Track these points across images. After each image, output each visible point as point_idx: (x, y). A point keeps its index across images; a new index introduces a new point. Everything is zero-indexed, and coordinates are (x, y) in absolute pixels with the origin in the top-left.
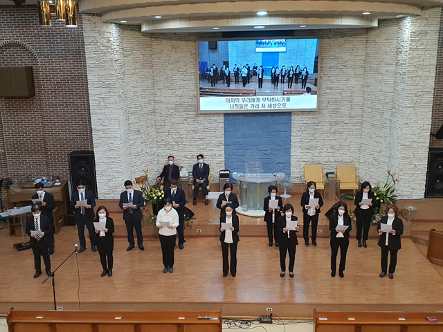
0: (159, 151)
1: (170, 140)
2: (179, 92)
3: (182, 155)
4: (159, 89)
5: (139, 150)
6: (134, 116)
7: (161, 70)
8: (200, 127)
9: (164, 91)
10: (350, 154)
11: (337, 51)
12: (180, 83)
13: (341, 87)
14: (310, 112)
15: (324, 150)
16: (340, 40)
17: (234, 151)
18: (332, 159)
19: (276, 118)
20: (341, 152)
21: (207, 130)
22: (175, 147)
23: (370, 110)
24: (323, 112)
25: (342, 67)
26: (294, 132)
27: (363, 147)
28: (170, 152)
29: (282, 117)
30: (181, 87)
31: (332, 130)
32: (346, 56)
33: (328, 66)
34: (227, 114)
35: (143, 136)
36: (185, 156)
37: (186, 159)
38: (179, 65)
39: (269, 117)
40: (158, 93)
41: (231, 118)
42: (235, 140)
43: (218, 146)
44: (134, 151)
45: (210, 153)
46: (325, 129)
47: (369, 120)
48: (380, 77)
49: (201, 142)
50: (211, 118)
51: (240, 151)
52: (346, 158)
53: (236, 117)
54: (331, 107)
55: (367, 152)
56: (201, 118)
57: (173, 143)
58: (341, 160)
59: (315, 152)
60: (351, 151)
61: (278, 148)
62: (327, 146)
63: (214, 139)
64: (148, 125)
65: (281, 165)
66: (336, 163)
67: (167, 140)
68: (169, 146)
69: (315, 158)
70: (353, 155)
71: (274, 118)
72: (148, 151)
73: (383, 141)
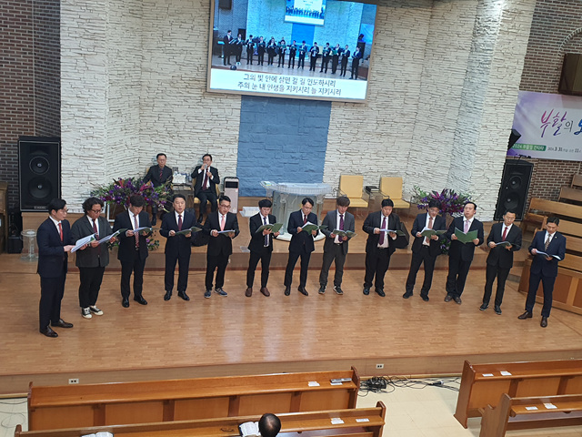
0: (141, 144)
1: (159, 129)
2: (180, 59)
3: (177, 153)
4: (149, 51)
5: (117, 140)
6: (115, 88)
7: (156, 22)
8: (205, 113)
9: (158, 54)
10: (396, 163)
11: (395, 24)
12: (181, 44)
13: (395, 73)
14: (355, 104)
15: (367, 156)
16: (400, 11)
17: (251, 151)
18: (375, 169)
19: (311, 109)
20: (386, 159)
21: (215, 118)
22: (167, 139)
23: (428, 106)
24: (370, 105)
25: (399, 47)
26: (332, 130)
27: (415, 154)
28: (158, 146)
29: (319, 107)
30: (183, 51)
31: (378, 130)
32: (405, 33)
33: (383, 43)
34: (246, 97)
35: (124, 119)
36: (181, 154)
37: (181, 158)
38: (182, 18)
39: (302, 107)
40: (147, 56)
41: (251, 103)
42: (254, 135)
43: (230, 143)
44: (112, 141)
45: (220, 150)
46: (370, 128)
47: (425, 119)
48: (446, 65)
49: (207, 135)
50: (223, 100)
51: (260, 152)
52: (391, 168)
53: (258, 102)
54: (381, 99)
55: (419, 161)
56: (209, 100)
57: (165, 133)
58: (384, 169)
59: (356, 158)
60: (398, 159)
61: (310, 150)
62: (370, 151)
63: (224, 131)
64: (131, 103)
65: (311, 174)
66: (379, 174)
67: (155, 128)
68: (158, 138)
69: (354, 167)
70: (401, 164)
71: (308, 107)
72: (129, 143)
73: (443, 147)
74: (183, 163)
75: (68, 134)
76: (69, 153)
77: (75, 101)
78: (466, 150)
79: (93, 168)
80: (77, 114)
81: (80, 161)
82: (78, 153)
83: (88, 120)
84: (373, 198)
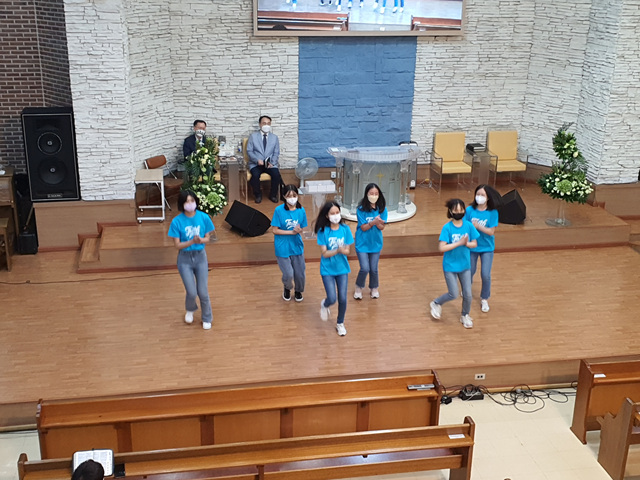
0: (176, 109)
1: (198, 88)
3: (221, 117)
5: (145, 106)
6: (137, 40)
8: (254, 63)
10: (507, 112)
14: (448, 37)
15: (468, 105)
17: (315, 108)
18: (479, 121)
19: (391, 48)
20: (493, 107)
21: (267, 69)
22: (208, 101)
23: (546, 34)
24: (469, 38)
26: (420, 73)
27: (531, 98)
28: (197, 110)
29: (401, 46)
31: (481, 70)
34: (304, 39)
35: (151, 79)
36: (226, 119)
37: (227, 124)
39: (379, 46)
41: (312, 46)
42: (318, 88)
43: (288, 100)
44: (138, 108)
45: (275, 111)
46: (471, 68)
47: (544, 52)
49: (257, 92)
50: (276, 46)
51: (327, 109)
52: (500, 118)
53: (320, 46)
54: (483, 29)
55: (537, 107)
56: (257, 47)
57: (205, 93)
58: (492, 122)
59: (453, 109)
60: (510, 106)
61: (392, 102)
62: (472, 98)
63: (280, 86)
64: (160, 57)
65: (396, 133)
66: (485, 128)
67: (192, 88)
68: (196, 100)
69: (452, 120)
70: (513, 113)
71: (387, 46)
72: (160, 109)
73: (567, 87)
74: (230, 130)
75: (81, 102)
76: (85, 126)
77: (86, 60)
78: (598, 89)
79: (115, 143)
80: (90, 76)
81: (99, 135)
82: (96, 125)
83: (104, 84)
84: (479, 160)
